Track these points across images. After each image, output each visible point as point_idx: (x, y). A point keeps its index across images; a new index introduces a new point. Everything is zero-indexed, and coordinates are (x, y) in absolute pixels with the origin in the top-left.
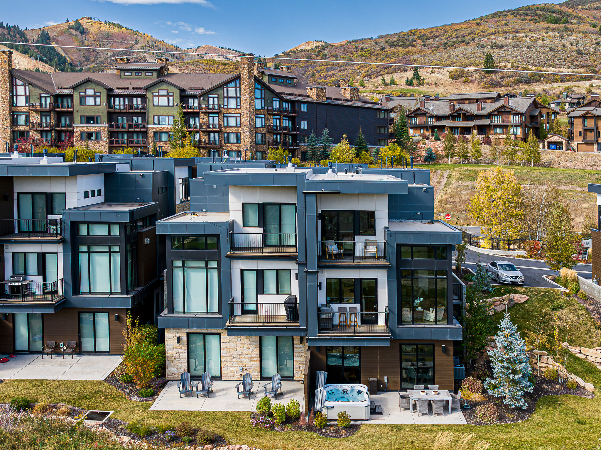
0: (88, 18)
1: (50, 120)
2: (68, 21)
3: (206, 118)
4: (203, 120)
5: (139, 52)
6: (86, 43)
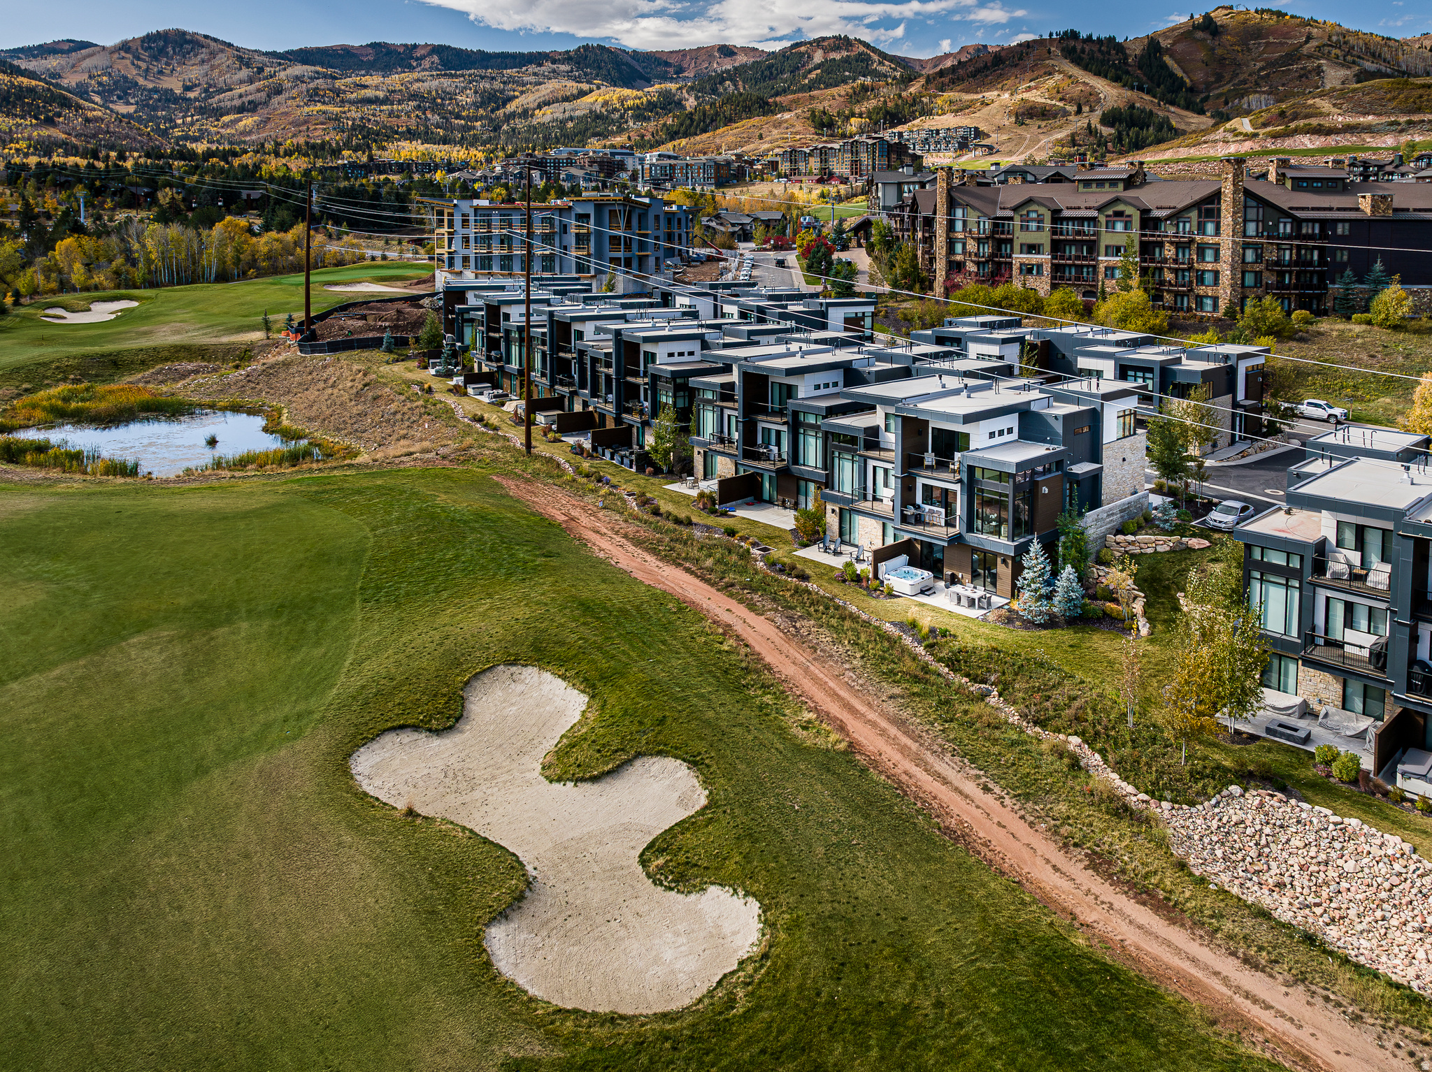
0: (1226, 8)
1: (987, 250)
2: (1192, 17)
3: (1173, 249)
4: (1169, 251)
5: (1309, 57)
6: (1219, 51)
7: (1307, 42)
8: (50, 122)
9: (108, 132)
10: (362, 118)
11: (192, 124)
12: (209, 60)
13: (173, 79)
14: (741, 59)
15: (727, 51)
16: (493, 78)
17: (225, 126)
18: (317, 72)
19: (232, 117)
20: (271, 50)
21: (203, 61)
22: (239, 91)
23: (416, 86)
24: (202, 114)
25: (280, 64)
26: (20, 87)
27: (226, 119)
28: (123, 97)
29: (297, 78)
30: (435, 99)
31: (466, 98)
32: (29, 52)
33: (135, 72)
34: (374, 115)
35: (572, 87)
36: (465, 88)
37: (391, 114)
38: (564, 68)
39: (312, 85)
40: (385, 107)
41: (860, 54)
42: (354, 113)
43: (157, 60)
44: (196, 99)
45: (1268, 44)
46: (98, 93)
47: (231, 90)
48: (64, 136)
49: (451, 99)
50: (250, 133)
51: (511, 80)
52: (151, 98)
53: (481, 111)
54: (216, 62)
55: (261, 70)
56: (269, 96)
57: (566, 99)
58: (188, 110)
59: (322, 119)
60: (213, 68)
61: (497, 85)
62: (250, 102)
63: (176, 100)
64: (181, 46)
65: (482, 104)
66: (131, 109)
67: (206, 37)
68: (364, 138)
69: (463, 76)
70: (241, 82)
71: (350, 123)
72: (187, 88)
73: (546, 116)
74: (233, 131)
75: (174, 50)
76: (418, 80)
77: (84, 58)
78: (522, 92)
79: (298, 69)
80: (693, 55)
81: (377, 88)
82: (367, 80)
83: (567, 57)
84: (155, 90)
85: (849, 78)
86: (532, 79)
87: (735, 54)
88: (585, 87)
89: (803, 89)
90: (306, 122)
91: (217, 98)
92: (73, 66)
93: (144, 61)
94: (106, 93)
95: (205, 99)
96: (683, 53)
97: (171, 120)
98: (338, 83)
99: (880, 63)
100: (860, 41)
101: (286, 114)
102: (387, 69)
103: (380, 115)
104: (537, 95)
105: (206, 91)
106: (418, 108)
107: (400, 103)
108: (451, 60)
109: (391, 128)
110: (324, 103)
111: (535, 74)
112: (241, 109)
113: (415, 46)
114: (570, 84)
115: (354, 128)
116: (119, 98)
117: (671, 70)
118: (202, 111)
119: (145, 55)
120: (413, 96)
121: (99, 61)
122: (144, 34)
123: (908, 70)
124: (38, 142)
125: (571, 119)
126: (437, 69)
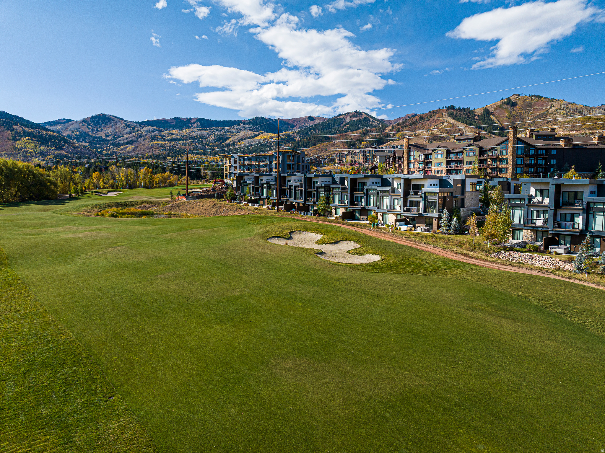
0: (516, 95)
1: (422, 166)
2: (502, 99)
3: (491, 161)
4: (489, 162)
5: (552, 114)
6: (513, 113)
7: (551, 108)
8: (60, 148)
9: (81, 152)
10: (172, 146)
11: (110, 149)
12: (115, 125)
13: (102, 133)
14: (317, 122)
15: (311, 119)
16: (221, 131)
17: (122, 150)
18: (155, 129)
19: (124, 146)
20: (137, 121)
21: (113, 126)
22: (126, 137)
23: (192, 134)
24: (113, 145)
25: (141, 126)
26: (50, 135)
27: (122, 147)
28: (84, 140)
29: (147, 131)
30: (199, 139)
31: (211, 138)
32: (49, 123)
33: (88, 130)
34: (177, 145)
35: (252, 133)
36: (210, 134)
37: (183, 144)
38: (248, 126)
39: (153, 134)
40: (181, 142)
41: (365, 118)
42: (169, 144)
43: (96, 126)
44: (110, 140)
45: (534, 109)
46: (75, 138)
47: (123, 136)
48: (65, 153)
49: (205, 139)
50: (131, 152)
51: (228, 131)
52: (94, 140)
53: (217, 143)
54: (117, 126)
55: (134, 129)
56: (137, 138)
57: (249, 138)
58: (108, 144)
59: (157, 146)
60: (116, 128)
61: (223, 133)
62: (130, 141)
63: (104, 140)
64: (105, 120)
65: (217, 140)
66: (87, 144)
67: (114, 116)
68: (174, 153)
69: (209, 130)
70: (127, 133)
71: (168, 148)
72: (107, 136)
73: (242, 144)
74: (125, 152)
75: (102, 122)
76: (193, 132)
77: (70, 125)
78: (232, 136)
79: (147, 128)
80: (298, 120)
81: (177, 135)
82: (174, 132)
83: (249, 122)
84: (96, 137)
85: (361, 128)
86: (236, 130)
87: (315, 119)
88: (257, 133)
89: (342, 132)
90: (151, 148)
91: (118, 139)
92: (66, 129)
93: (91, 126)
94: (78, 139)
95: (114, 140)
96: (294, 120)
97: (102, 148)
98: (163, 133)
99: (373, 121)
100: (365, 113)
101: (144, 145)
102: (180, 128)
103: (179, 145)
104: (238, 136)
105: (114, 137)
106: (193, 142)
107: (186, 140)
108: (204, 123)
109: (184, 150)
110: (158, 141)
111: (237, 129)
112: (127, 143)
113: (191, 119)
114: (251, 132)
115: (170, 150)
116: (83, 140)
117: (290, 126)
118: (113, 144)
119: (92, 124)
120: (191, 138)
121: (75, 126)
122: (91, 116)
123: (384, 124)
124: (57, 156)
125: (251, 145)
126: (199, 127)
